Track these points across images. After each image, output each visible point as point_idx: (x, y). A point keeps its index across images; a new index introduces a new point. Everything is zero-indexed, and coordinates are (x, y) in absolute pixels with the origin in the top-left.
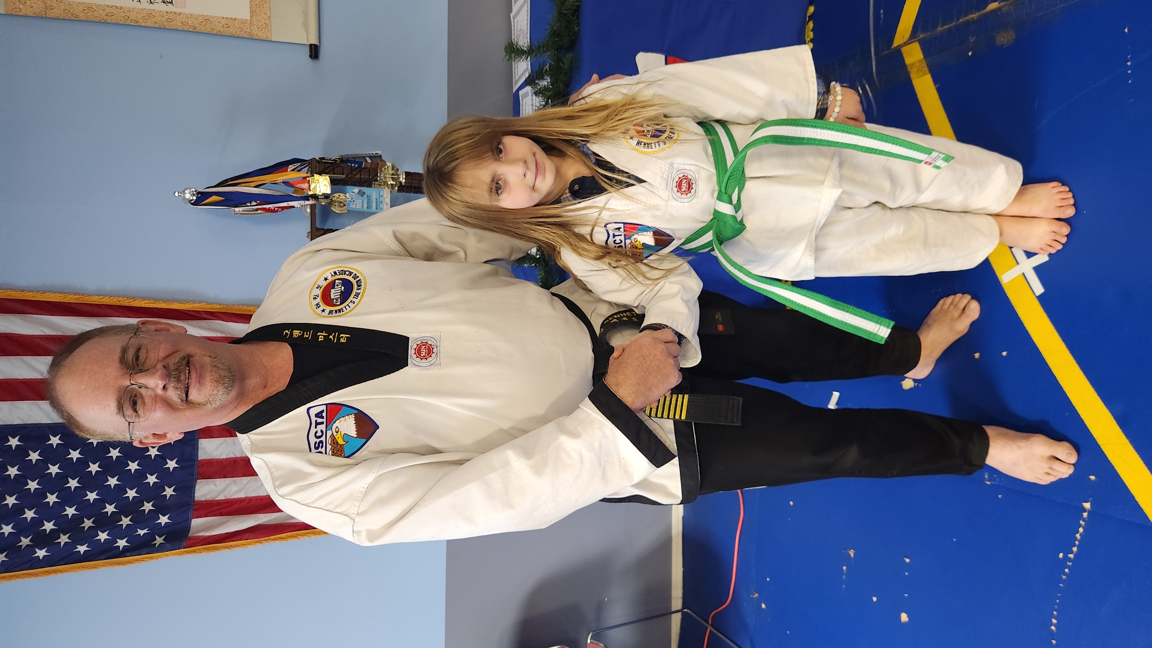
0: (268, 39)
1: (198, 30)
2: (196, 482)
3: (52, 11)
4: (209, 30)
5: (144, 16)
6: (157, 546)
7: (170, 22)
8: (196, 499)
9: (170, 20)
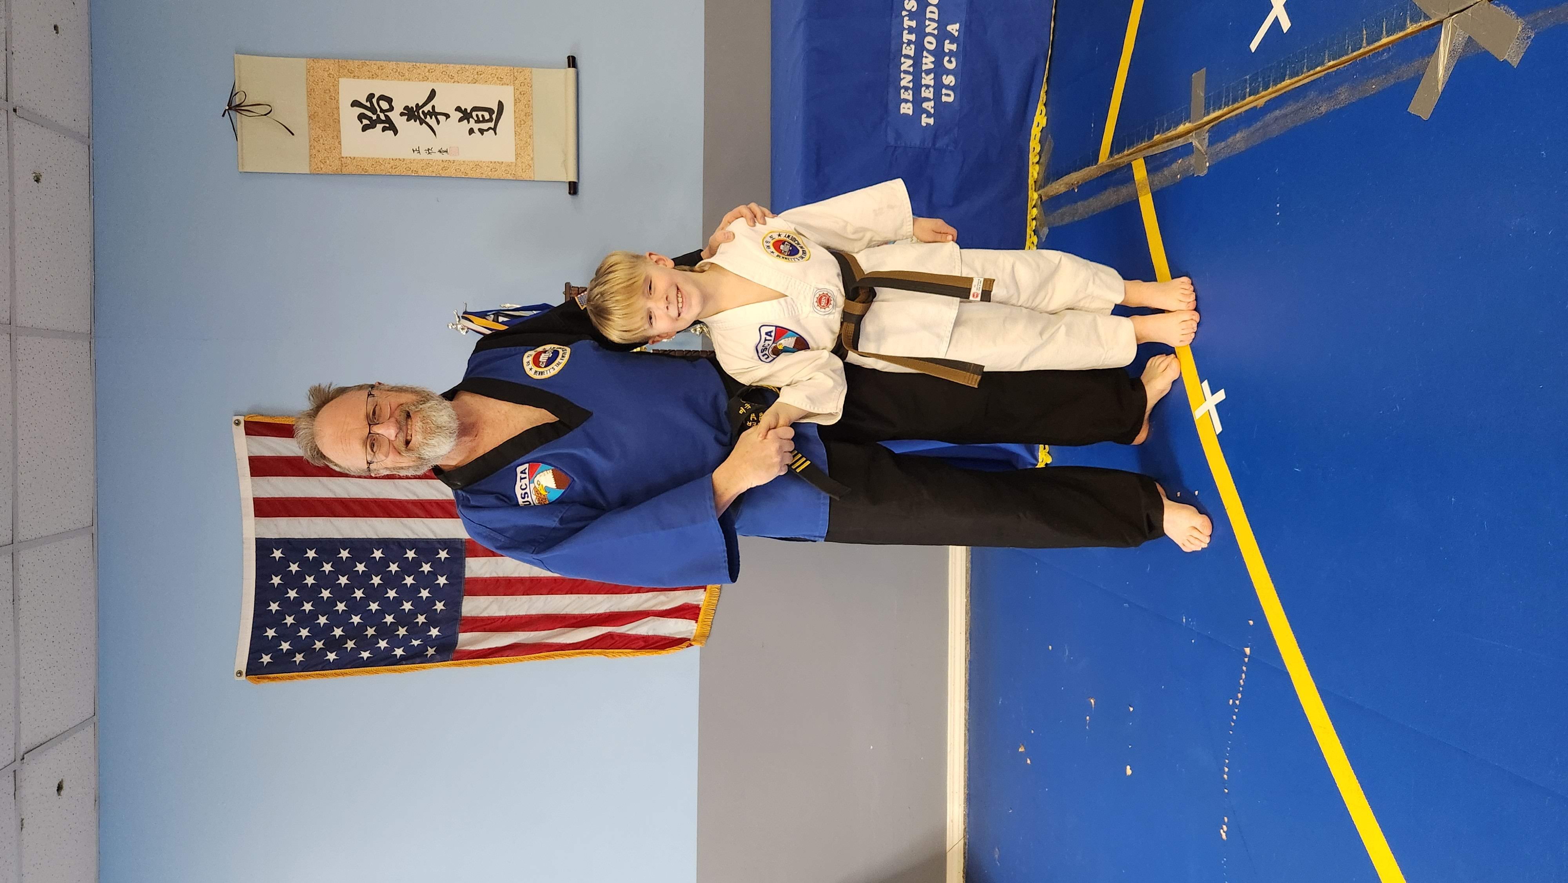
0: (531, 180)
1: (469, 176)
2: (463, 599)
3: (347, 168)
4: (479, 176)
5: (423, 167)
6: (429, 656)
7: (445, 170)
8: (463, 615)
9: (444, 168)
